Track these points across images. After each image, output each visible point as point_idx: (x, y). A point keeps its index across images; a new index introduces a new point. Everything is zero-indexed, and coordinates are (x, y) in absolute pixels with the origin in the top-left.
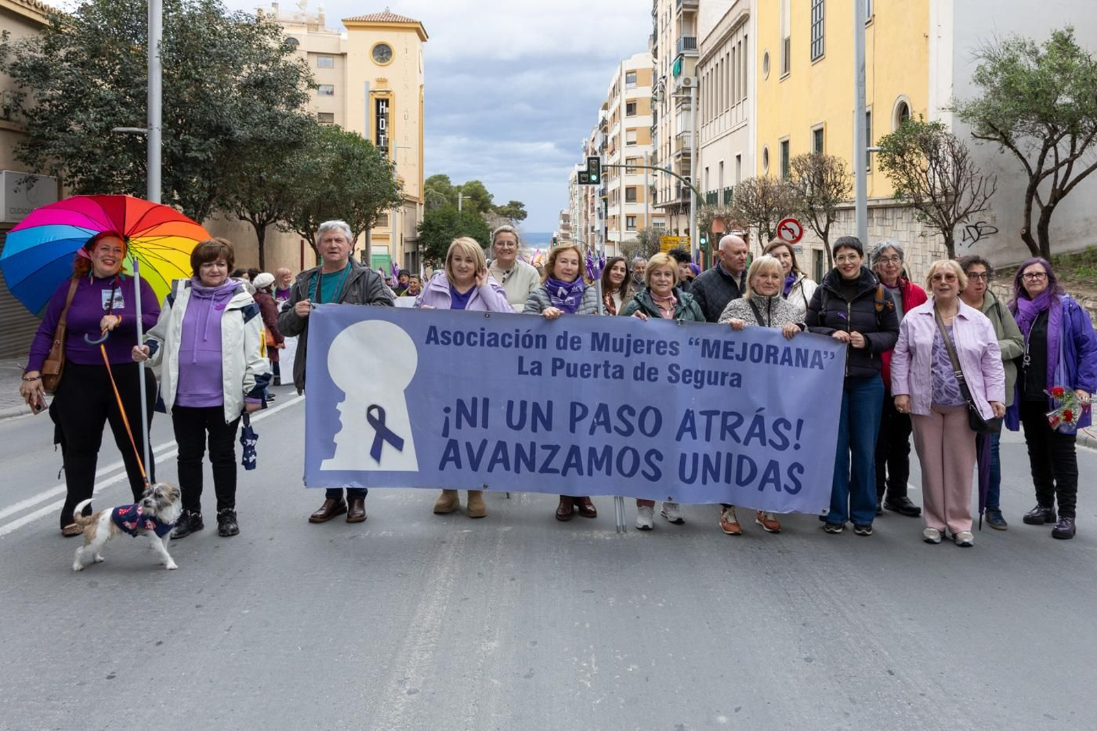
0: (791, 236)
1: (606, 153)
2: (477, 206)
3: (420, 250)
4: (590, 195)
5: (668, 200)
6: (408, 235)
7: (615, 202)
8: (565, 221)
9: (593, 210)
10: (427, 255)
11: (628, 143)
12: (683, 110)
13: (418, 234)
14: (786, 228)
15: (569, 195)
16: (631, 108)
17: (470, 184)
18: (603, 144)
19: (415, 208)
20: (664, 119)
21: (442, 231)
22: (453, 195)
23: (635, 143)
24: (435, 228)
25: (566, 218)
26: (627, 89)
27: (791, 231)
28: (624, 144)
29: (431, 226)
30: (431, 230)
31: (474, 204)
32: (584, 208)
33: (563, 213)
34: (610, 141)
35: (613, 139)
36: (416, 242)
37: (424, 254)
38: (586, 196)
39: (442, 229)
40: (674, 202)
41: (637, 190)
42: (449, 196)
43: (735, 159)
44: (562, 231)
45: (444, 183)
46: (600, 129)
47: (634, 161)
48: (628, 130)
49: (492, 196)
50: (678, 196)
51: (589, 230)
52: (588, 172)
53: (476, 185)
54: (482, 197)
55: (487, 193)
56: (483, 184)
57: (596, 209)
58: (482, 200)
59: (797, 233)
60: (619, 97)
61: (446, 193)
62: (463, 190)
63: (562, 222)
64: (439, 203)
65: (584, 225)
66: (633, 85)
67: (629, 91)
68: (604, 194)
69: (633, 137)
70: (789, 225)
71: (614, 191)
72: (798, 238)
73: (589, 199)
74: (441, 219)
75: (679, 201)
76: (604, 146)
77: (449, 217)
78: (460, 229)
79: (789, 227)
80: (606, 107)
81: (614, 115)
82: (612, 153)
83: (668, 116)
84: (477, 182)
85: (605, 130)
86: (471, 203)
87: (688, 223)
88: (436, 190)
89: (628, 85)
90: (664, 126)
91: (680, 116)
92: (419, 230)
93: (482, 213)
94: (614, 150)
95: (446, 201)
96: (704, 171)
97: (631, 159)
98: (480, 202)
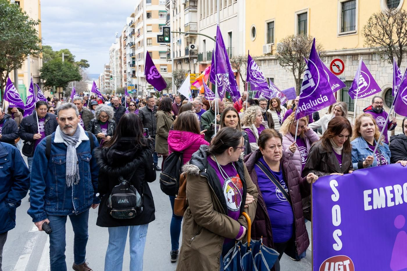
0: (338, 69)
1: (133, 37)
3: (41, 82)
4: (123, 57)
5: (179, 56)
6: (35, 74)
7: (140, 59)
8: (107, 69)
9: (125, 63)
10: (46, 85)
11: (148, 31)
12: (189, 11)
13: (40, 73)
14: (335, 65)
15: (109, 57)
16: (149, 15)
18: (132, 32)
19: (38, 60)
20: (175, 18)
21: (54, 72)
22: (54, 56)
23: (151, 31)
24: (50, 70)
25: (108, 67)
26: (147, 6)
27: (338, 66)
28: (146, 32)
29: (48, 69)
30: (48, 72)
31: (66, 60)
32: (119, 62)
33: (106, 65)
34: (136, 31)
35: (139, 30)
36: (39, 78)
37: (44, 84)
38: (120, 58)
39: (55, 71)
40: (184, 57)
41: (153, 53)
42: (52, 56)
43: (227, 34)
44: (106, 73)
45: (49, 50)
46: (130, 25)
47: (151, 40)
48: (148, 25)
49: (75, 56)
50: (186, 53)
51: (123, 72)
52: (163, 35)
53: (66, 51)
55: (72, 55)
56: (70, 51)
57: (127, 62)
58: (70, 58)
59: (341, 68)
60: (142, 10)
61: (51, 54)
62: (59, 53)
63: (106, 69)
64: (47, 59)
65: (119, 70)
66: (150, 4)
67: (148, 7)
68: (132, 55)
69: (150, 28)
70: (337, 63)
71: (139, 54)
72: (342, 71)
73: (123, 58)
74: (54, 66)
75: (188, 56)
76: (133, 33)
77: (59, 65)
78: (65, 71)
79: (337, 64)
80: (133, 16)
81: (139, 18)
82: (138, 36)
83: (178, 16)
84: (67, 50)
85: (133, 26)
87: (190, 67)
88: (45, 53)
89: (148, 4)
90: (175, 21)
91: (187, 15)
92: (41, 71)
94: (139, 34)
95: (51, 58)
96: (202, 42)
97: (150, 39)
98: (68, 59)
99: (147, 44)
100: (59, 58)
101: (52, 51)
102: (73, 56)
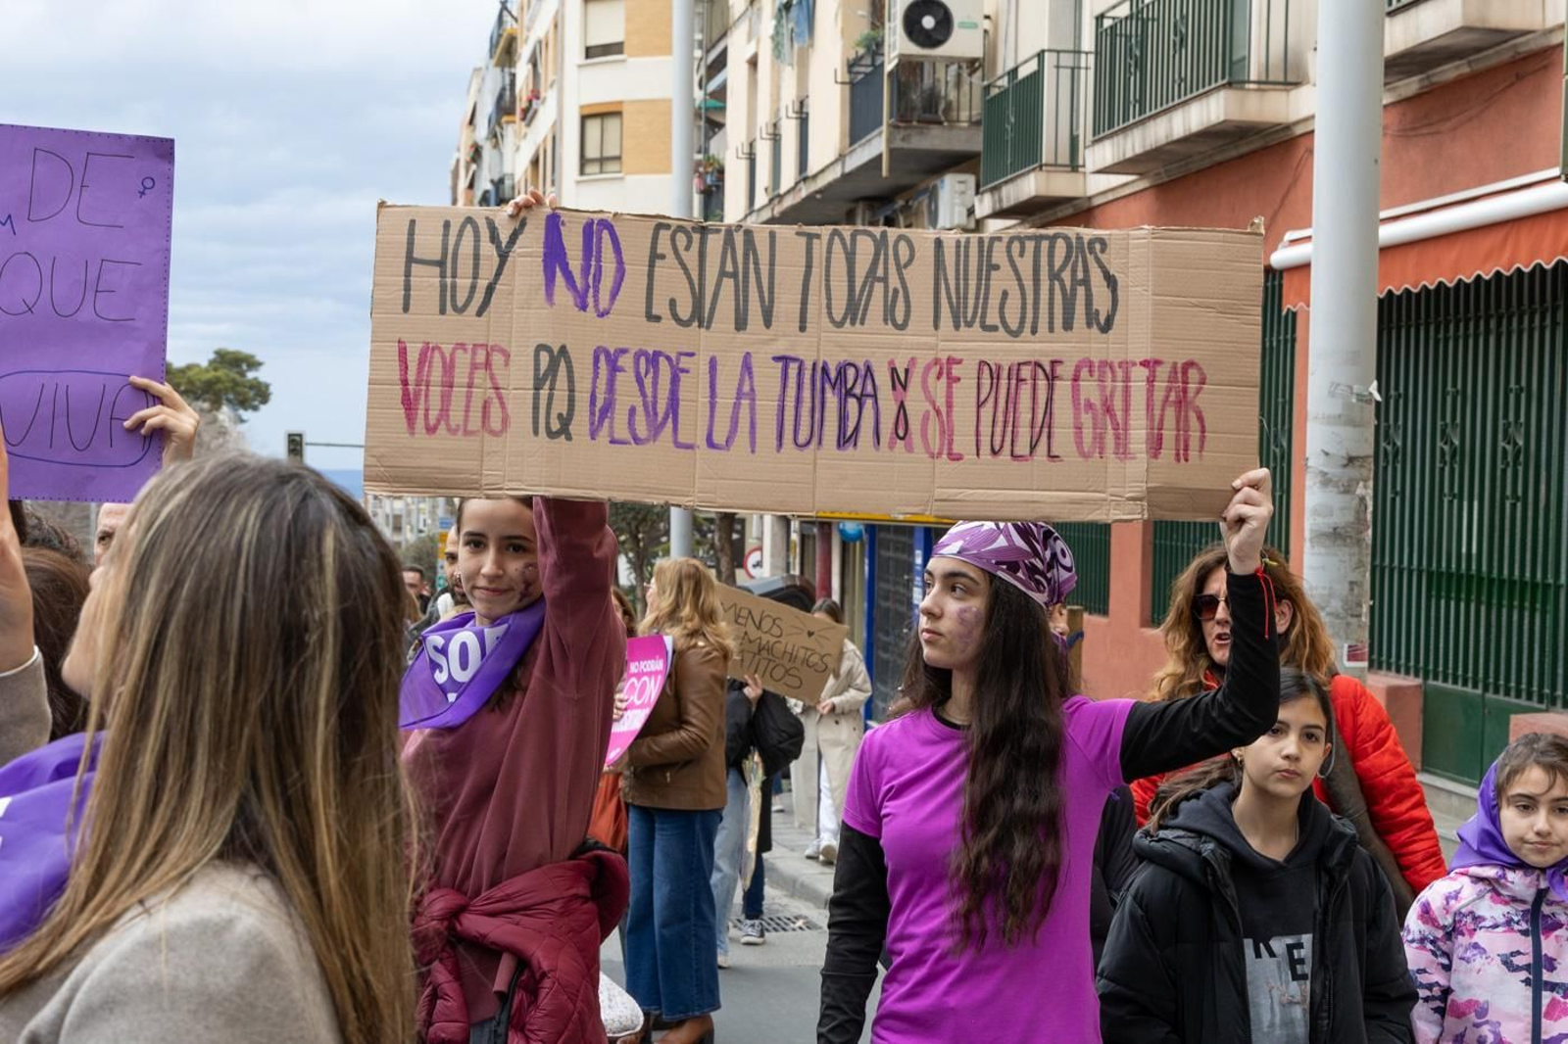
11: (590, 52)
23: (618, 48)
28: (574, 53)
47: (612, 124)
50: (858, 128)
69: (608, 27)
75: (876, 148)
82: (529, 115)
97: (602, 116)
99: (584, 161)
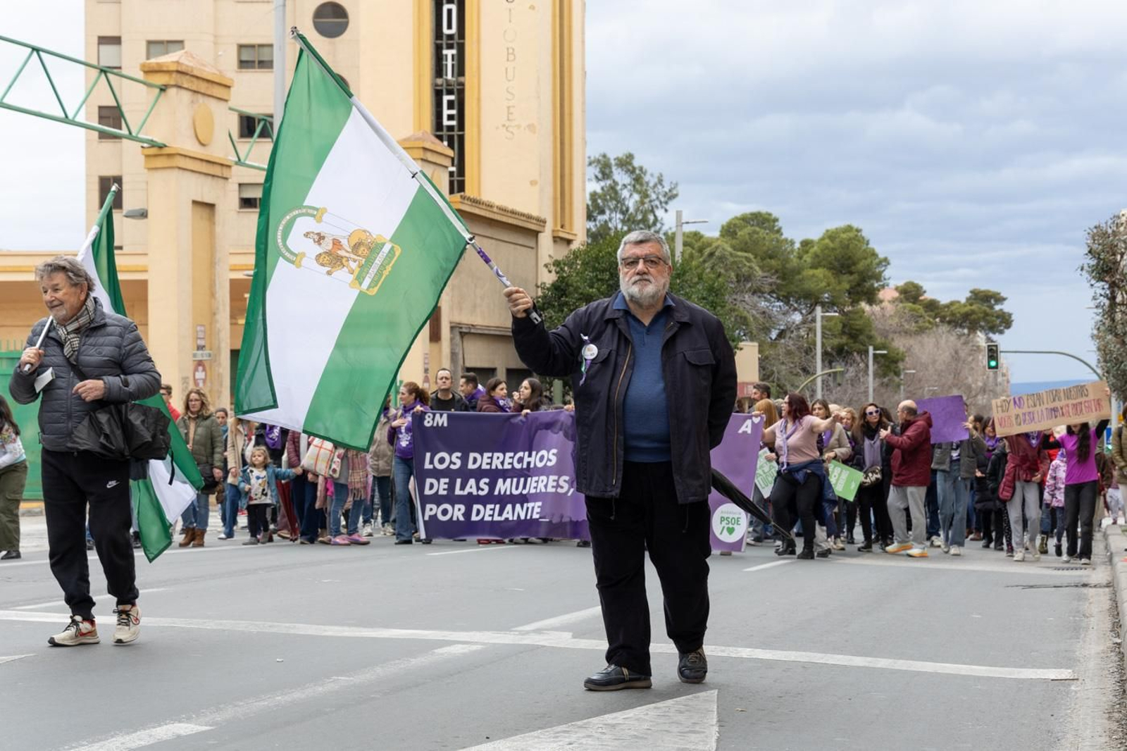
2: (847, 286)
17: (831, 236)
31: (840, 283)
45: (765, 234)
49: (886, 261)
53: (844, 236)
54: (861, 266)
55: (874, 255)
56: (865, 234)
58: (861, 273)
61: (768, 255)
62: (814, 251)
84: (849, 229)
86: (832, 280)
93: (864, 305)
98: (855, 277)
100: (811, 272)
101: (778, 241)
102: (880, 263)
